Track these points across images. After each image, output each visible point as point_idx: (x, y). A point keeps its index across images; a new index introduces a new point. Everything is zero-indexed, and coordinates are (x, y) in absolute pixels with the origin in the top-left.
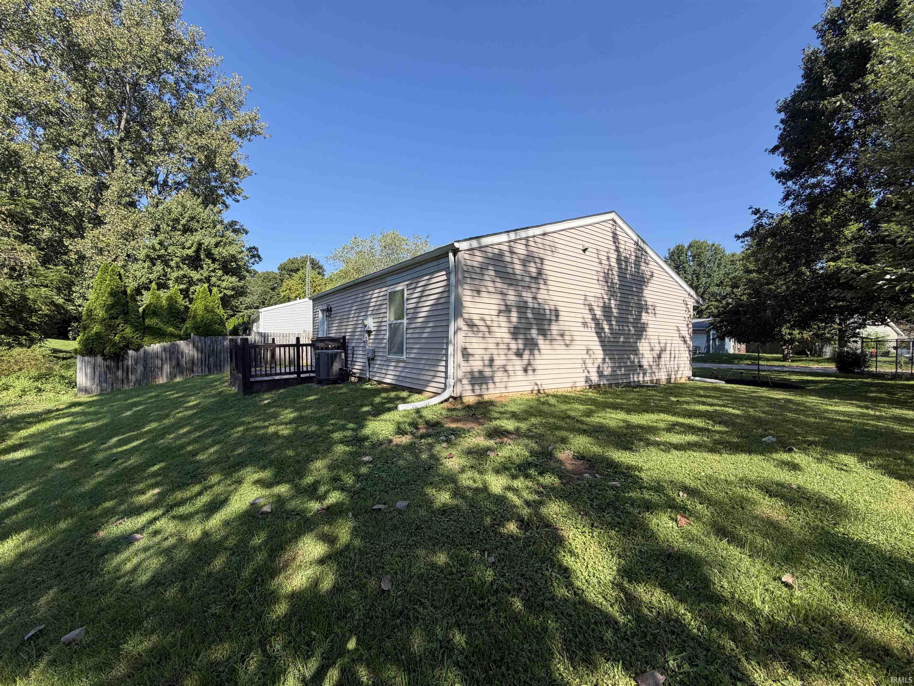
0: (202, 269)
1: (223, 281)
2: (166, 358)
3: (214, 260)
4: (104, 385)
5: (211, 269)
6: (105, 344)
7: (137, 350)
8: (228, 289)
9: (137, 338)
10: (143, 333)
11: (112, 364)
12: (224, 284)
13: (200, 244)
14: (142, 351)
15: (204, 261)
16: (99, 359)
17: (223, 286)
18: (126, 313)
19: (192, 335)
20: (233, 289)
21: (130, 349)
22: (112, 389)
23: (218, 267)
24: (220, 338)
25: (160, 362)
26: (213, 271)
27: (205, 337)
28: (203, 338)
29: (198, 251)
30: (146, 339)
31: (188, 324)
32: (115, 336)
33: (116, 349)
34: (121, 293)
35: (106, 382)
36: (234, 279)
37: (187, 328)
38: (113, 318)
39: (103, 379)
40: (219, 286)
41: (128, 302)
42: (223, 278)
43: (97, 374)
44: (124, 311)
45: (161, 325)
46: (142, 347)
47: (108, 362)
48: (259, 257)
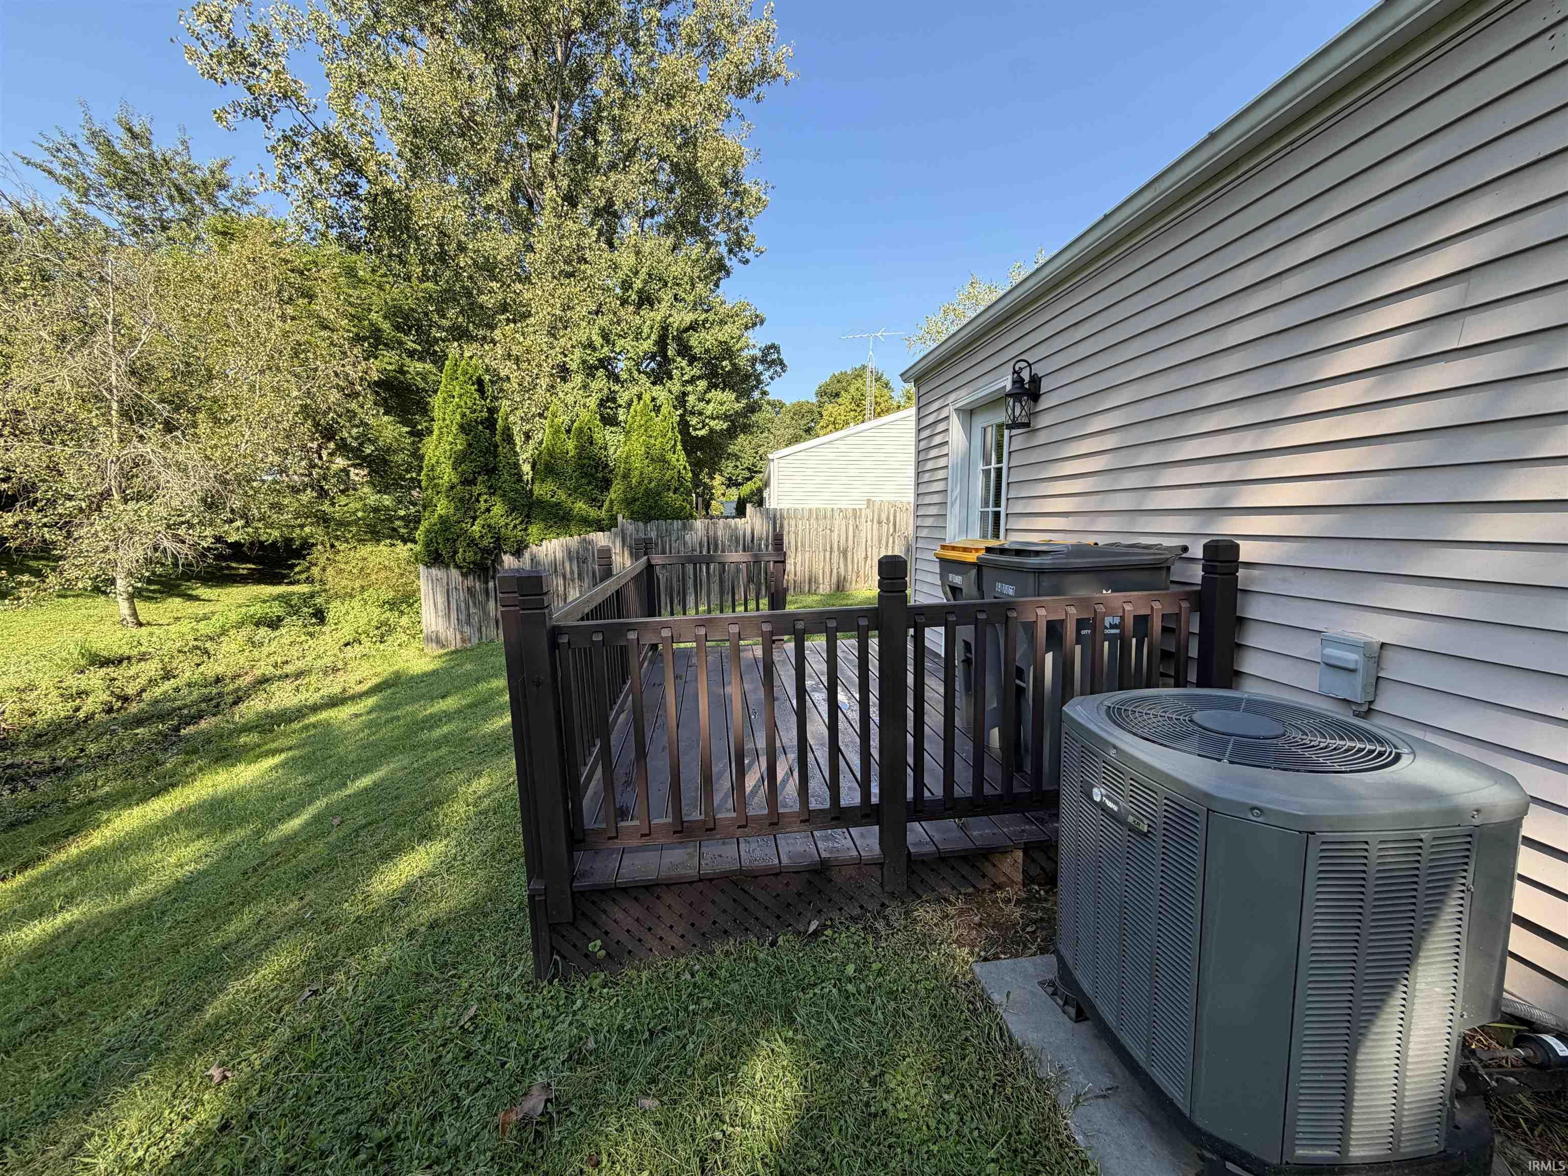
0: (671, 378)
1: (708, 402)
2: (572, 572)
3: (692, 360)
4: (466, 629)
5: (686, 378)
6: (455, 541)
7: (518, 553)
8: (718, 417)
9: (515, 527)
10: (528, 516)
11: (478, 584)
12: (710, 409)
13: (665, 328)
14: (527, 555)
15: (674, 361)
16: (455, 573)
17: (708, 413)
18: (491, 471)
19: (620, 517)
20: (726, 417)
21: (505, 553)
22: (480, 638)
23: (698, 373)
24: (677, 524)
25: (561, 581)
26: (692, 381)
27: (646, 523)
28: (641, 524)
29: (662, 342)
30: (534, 529)
31: (615, 492)
32: (473, 525)
33: (476, 554)
34: (482, 423)
35: (469, 623)
36: (728, 396)
37: (611, 502)
38: (468, 482)
39: (463, 617)
40: (701, 414)
41: (496, 446)
42: (708, 396)
43: (453, 606)
44: (487, 465)
45: (562, 495)
46: (526, 547)
47: (470, 582)
48: (781, 363)
